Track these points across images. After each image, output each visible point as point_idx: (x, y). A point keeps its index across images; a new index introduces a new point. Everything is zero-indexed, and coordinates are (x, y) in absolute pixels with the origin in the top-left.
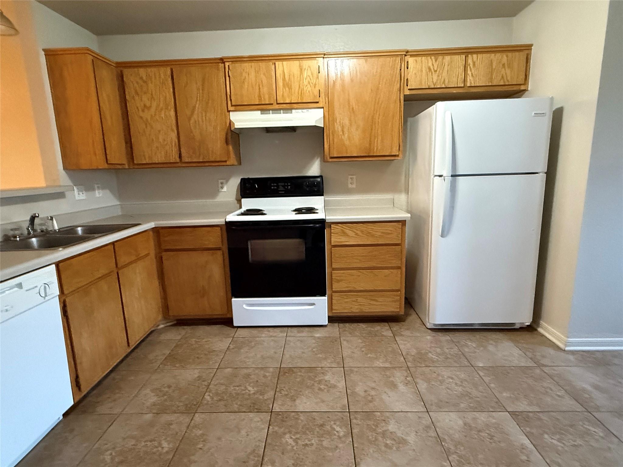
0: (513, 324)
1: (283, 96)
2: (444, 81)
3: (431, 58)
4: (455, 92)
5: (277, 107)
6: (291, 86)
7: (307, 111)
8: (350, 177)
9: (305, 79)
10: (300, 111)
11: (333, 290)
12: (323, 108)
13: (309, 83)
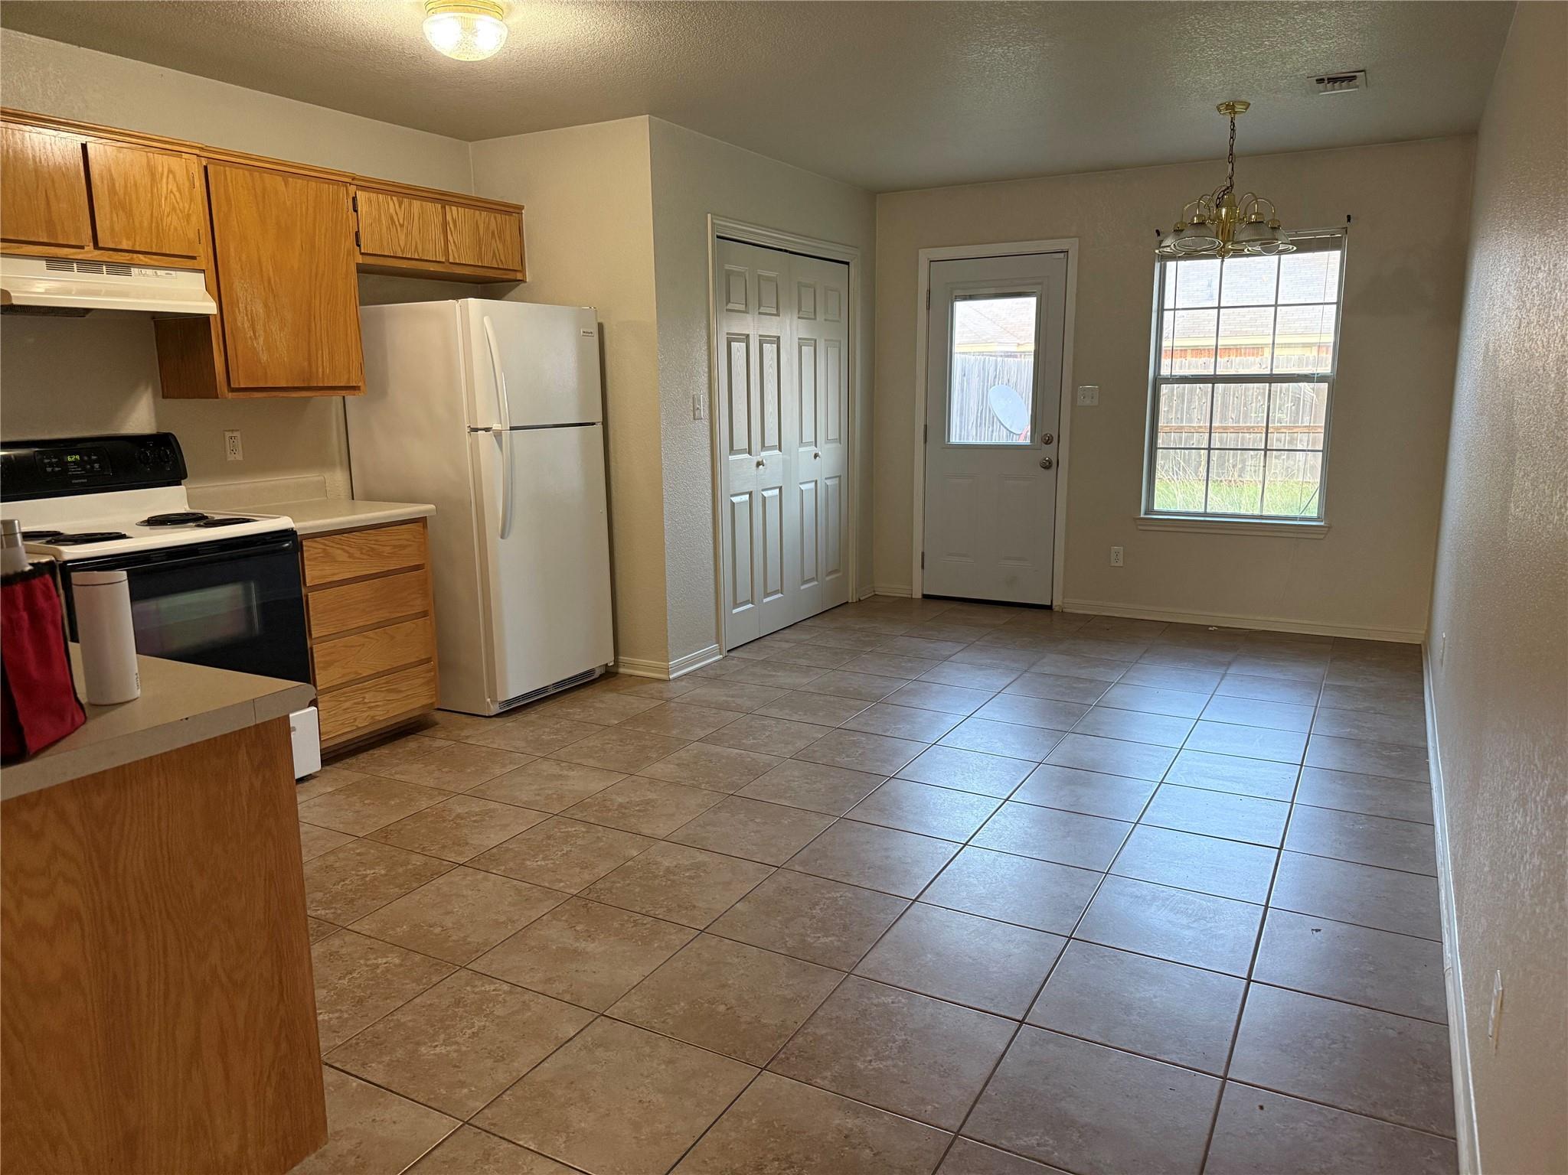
0: (591, 672)
1: (112, 229)
2: (416, 247)
3: (392, 199)
4: (432, 269)
5: (96, 255)
6: (131, 210)
7: (167, 274)
8: (228, 434)
9: (163, 199)
10: (149, 272)
11: (318, 688)
12: (203, 271)
13: (174, 209)
